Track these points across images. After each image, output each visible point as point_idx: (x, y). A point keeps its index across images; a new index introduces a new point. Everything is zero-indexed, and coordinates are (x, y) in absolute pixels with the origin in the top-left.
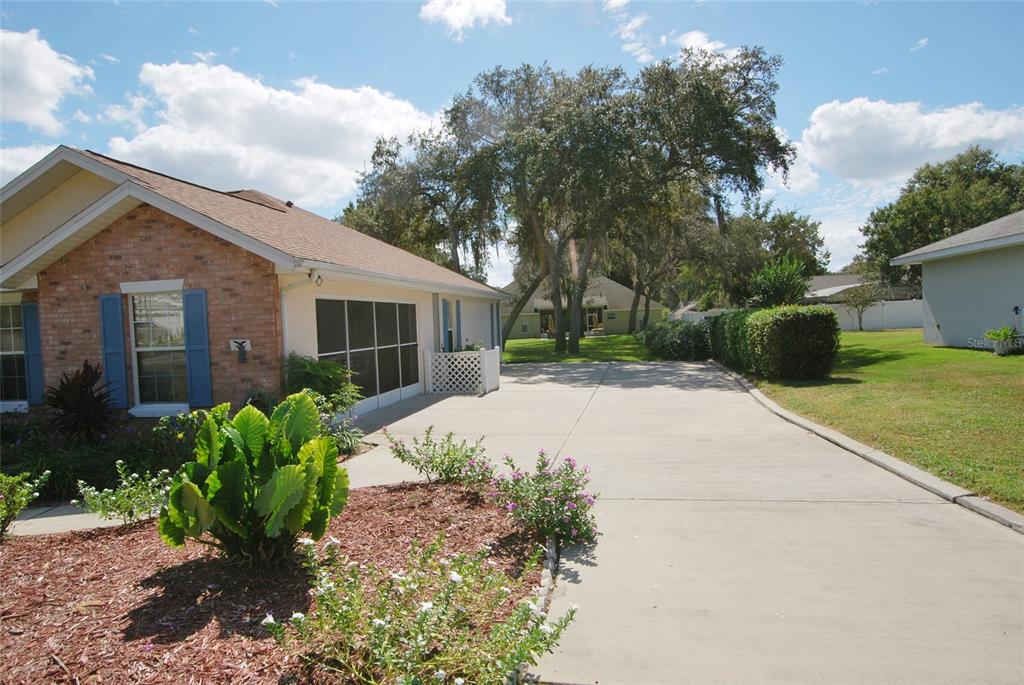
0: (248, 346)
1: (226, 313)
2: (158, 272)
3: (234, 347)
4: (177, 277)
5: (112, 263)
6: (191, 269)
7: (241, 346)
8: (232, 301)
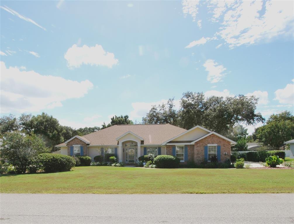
0: (226, 153)
1: (223, 149)
2: (214, 143)
3: (224, 153)
4: (216, 144)
5: (207, 142)
6: (218, 143)
7: (225, 153)
8: (224, 148)
